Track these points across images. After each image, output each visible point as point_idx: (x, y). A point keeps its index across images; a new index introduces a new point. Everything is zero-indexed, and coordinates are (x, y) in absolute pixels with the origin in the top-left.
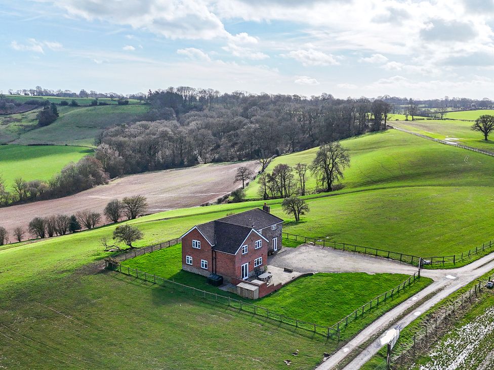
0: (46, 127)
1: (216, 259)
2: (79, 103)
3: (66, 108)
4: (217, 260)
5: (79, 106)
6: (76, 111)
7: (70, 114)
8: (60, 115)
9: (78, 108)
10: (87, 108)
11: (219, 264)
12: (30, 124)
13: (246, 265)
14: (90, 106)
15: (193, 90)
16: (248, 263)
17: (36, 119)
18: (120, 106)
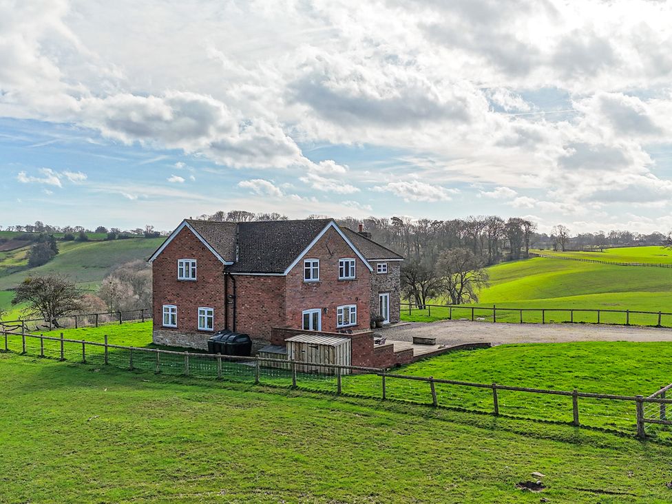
0: (38, 267)
1: (234, 297)
2: (89, 237)
3: (70, 244)
4: (239, 301)
5: (90, 241)
6: (84, 246)
7: (75, 251)
8: (61, 252)
9: (87, 243)
10: (100, 243)
11: (243, 312)
12: (17, 264)
13: (315, 315)
14: (105, 240)
15: (252, 215)
16: (319, 311)
17: (25, 259)
18: (147, 240)
